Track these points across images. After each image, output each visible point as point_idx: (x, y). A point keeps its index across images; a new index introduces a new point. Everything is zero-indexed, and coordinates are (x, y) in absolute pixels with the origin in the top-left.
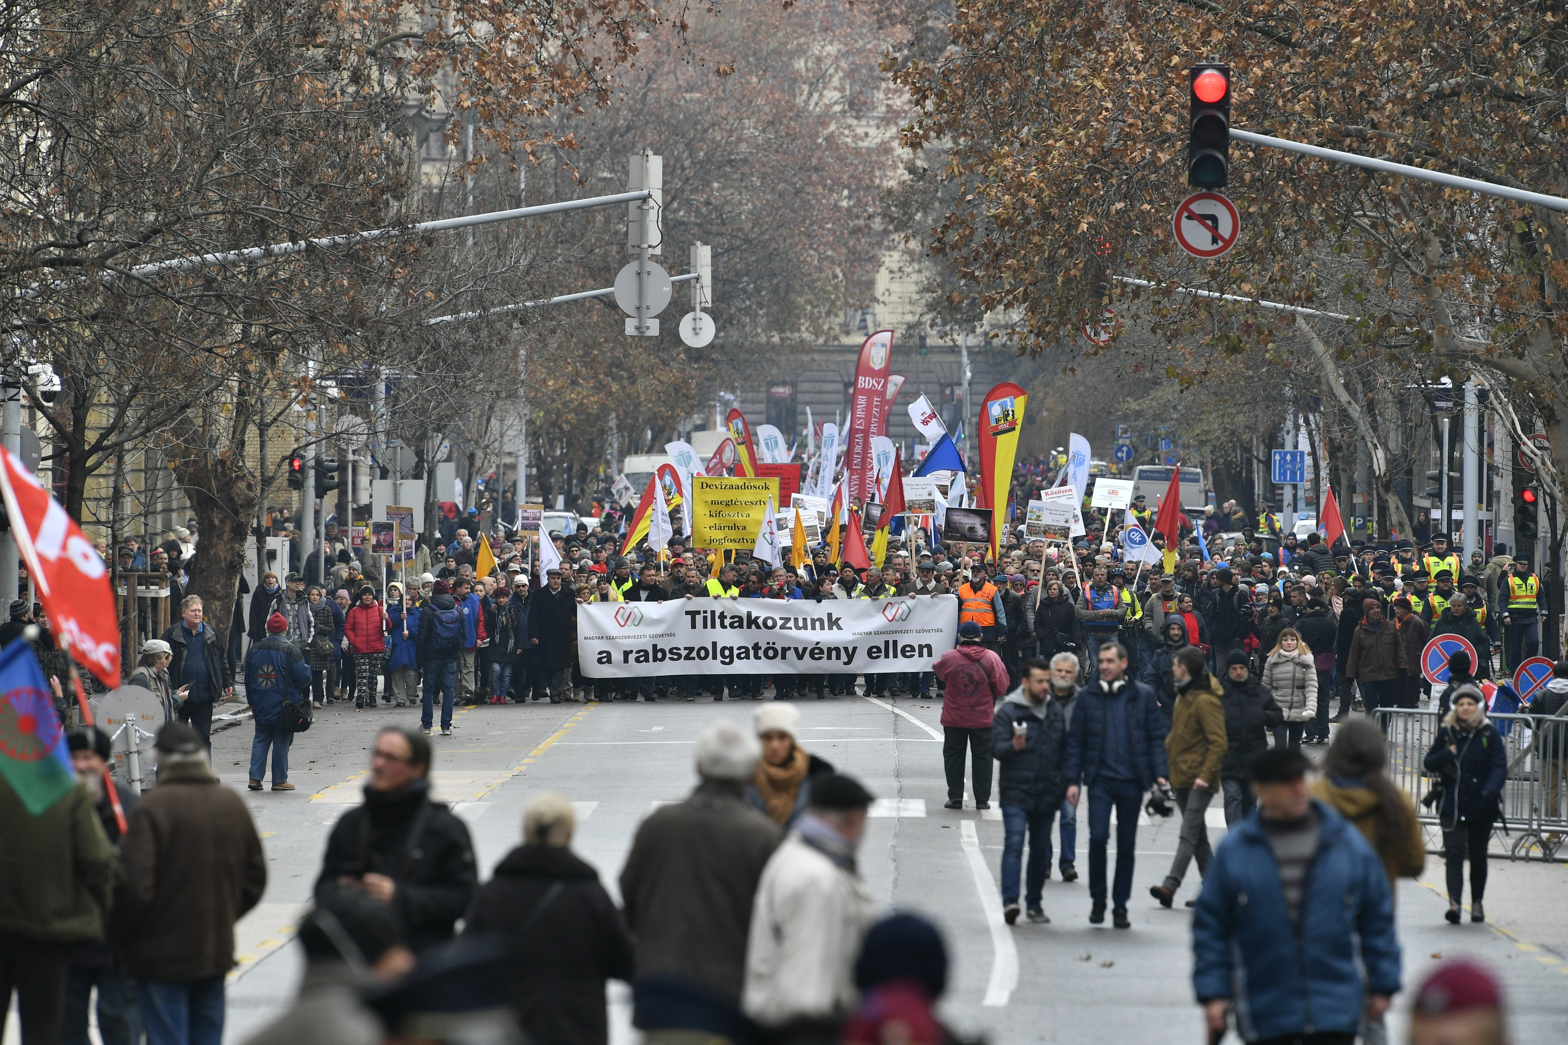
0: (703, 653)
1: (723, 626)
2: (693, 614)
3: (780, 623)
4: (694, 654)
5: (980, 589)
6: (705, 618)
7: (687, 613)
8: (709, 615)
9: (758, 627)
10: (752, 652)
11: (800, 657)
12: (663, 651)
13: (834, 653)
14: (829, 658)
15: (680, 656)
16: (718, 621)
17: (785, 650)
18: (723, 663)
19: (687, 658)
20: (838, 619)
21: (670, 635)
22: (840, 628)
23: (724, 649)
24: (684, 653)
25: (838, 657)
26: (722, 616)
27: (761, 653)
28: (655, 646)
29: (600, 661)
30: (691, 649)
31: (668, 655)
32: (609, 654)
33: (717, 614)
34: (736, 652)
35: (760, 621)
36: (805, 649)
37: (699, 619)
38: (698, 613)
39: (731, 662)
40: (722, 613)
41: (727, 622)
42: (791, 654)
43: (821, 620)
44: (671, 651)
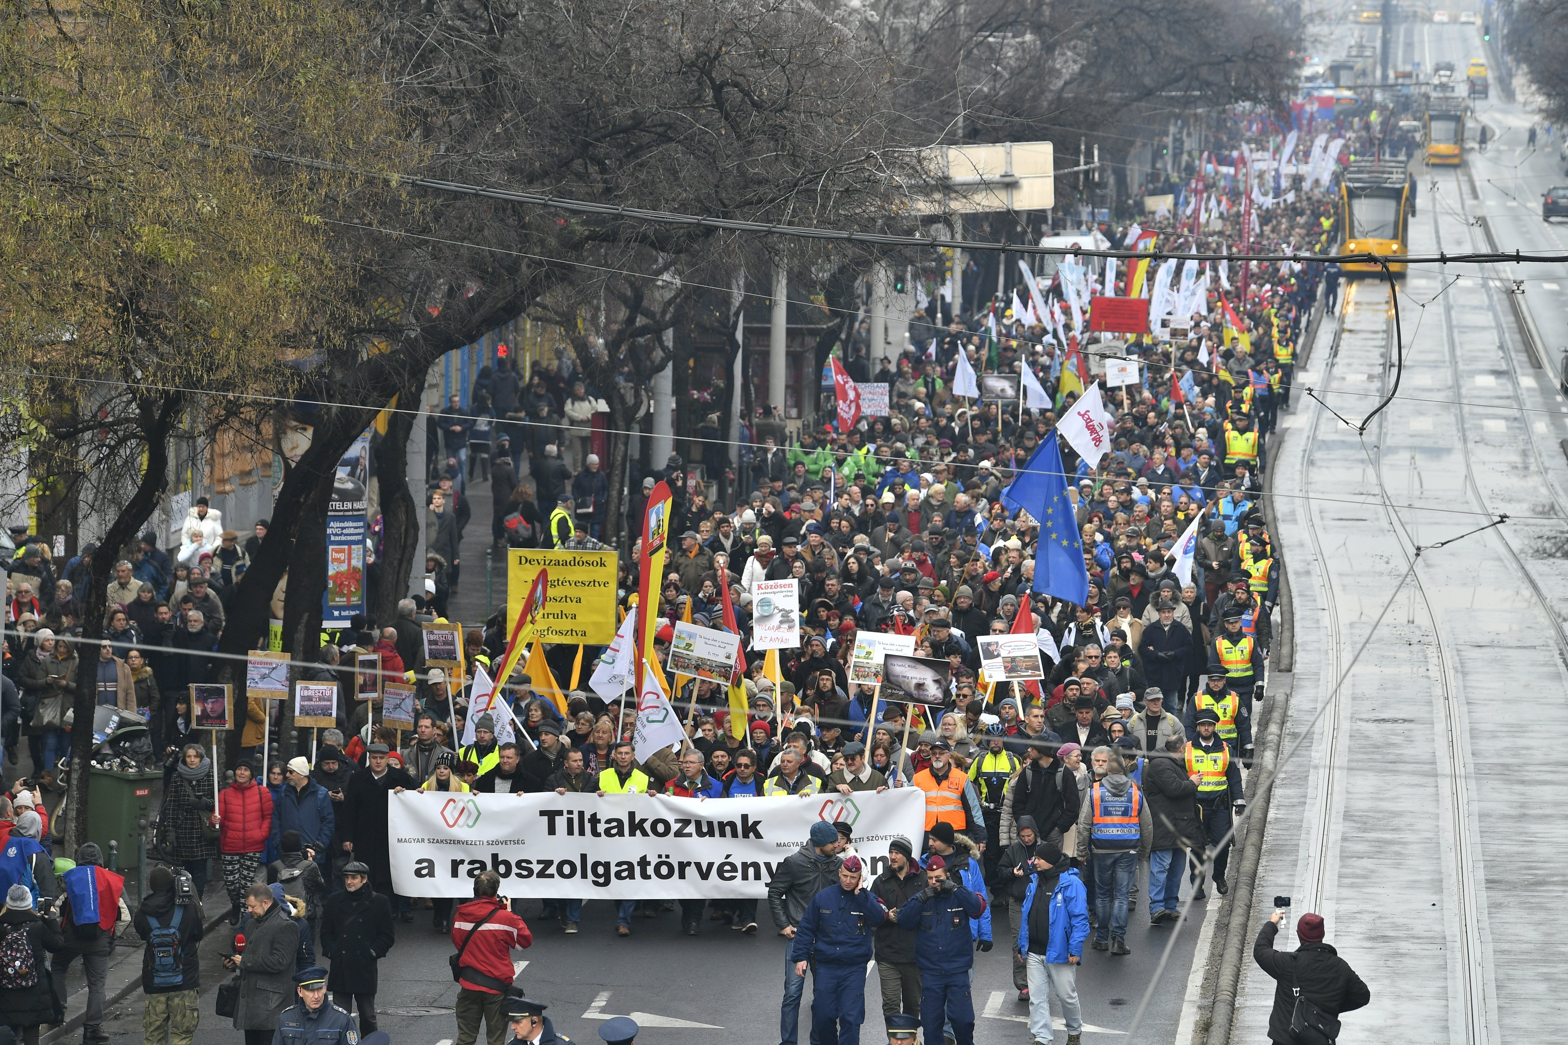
0: (567, 869)
1: (596, 834)
2: (551, 815)
3: (675, 827)
4: (552, 870)
5: (946, 777)
6: (570, 821)
7: (542, 813)
8: (575, 817)
9: (645, 834)
10: (637, 870)
11: (705, 876)
12: (507, 864)
13: (751, 871)
14: (745, 877)
15: (531, 872)
16: (588, 826)
17: (683, 866)
18: (596, 883)
19: (542, 874)
20: (756, 823)
21: (517, 842)
22: (758, 836)
23: (596, 864)
24: (537, 868)
25: (758, 877)
26: (594, 820)
27: (650, 870)
28: (495, 857)
29: (418, 873)
30: (548, 863)
31: (515, 870)
32: (431, 864)
33: (587, 816)
34: (614, 869)
35: (647, 826)
36: (710, 865)
37: (561, 823)
38: (560, 813)
39: (607, 883)
40: (594, 816)
41: (601, 827)
42: (691, 871)
43: (732, 824)
44: (519, 864)
